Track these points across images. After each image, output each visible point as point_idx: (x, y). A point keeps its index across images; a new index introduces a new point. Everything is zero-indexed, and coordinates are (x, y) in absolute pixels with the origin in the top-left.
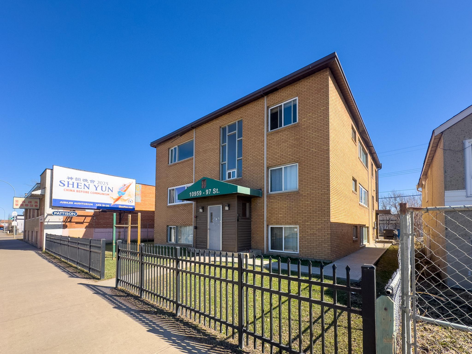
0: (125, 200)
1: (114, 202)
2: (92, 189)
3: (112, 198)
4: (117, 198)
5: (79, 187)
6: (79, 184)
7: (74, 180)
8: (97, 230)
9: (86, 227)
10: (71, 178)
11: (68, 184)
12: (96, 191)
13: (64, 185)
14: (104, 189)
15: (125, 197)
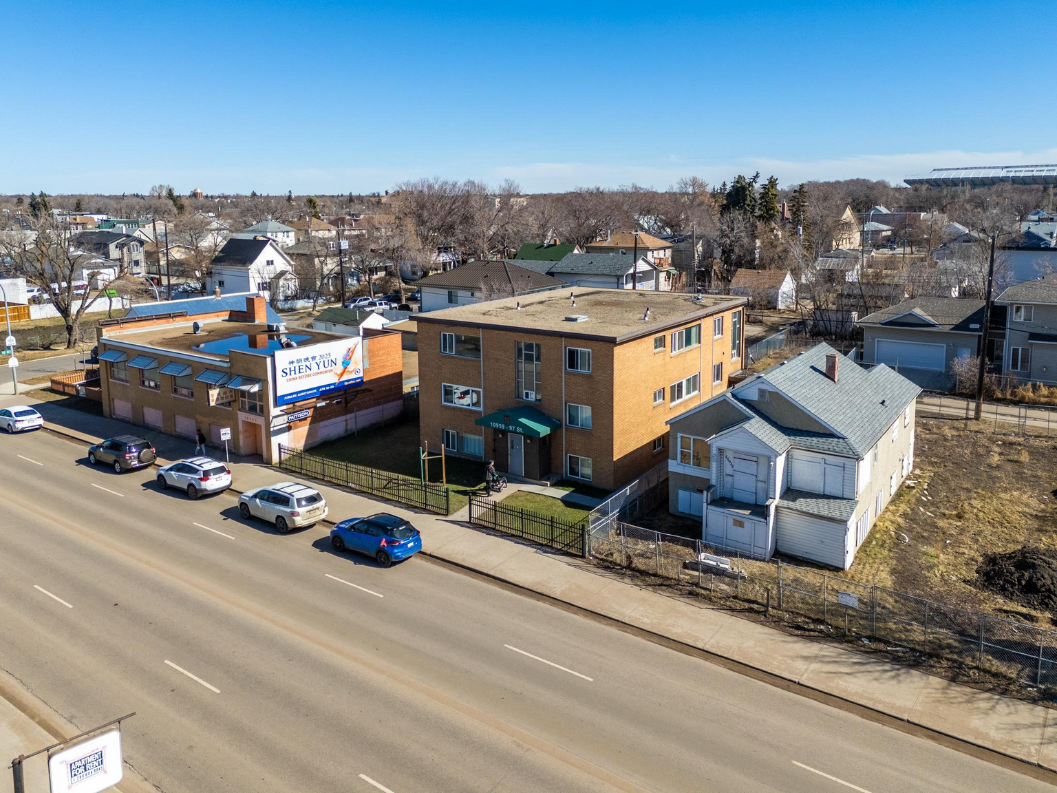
0: (351, 372)
1: (339, 380)
2: (314, 367)
3: (336, 374)
4: (341, 371)
5: (301, 371)
6: (301, 367)
7: (295, 364)
8: (322, 424)
9: (311, 423)
10: (293, 362)
11: (290, 371)
12: (319, 371)
13: (286, 374)
14: (326, 365)
15: (351, 368)
